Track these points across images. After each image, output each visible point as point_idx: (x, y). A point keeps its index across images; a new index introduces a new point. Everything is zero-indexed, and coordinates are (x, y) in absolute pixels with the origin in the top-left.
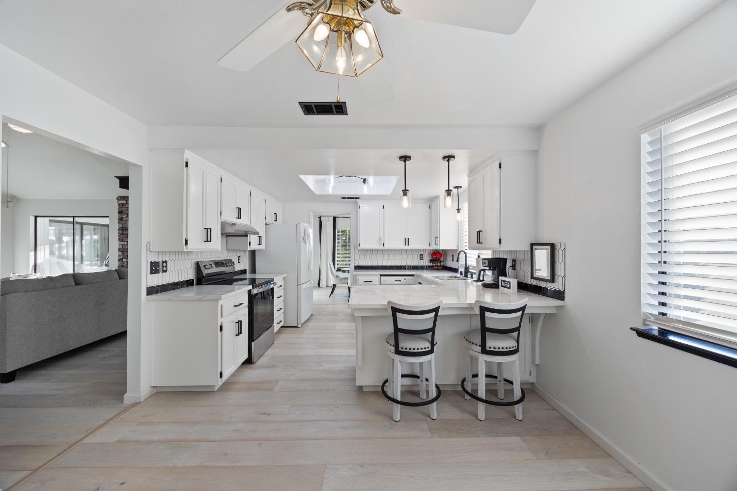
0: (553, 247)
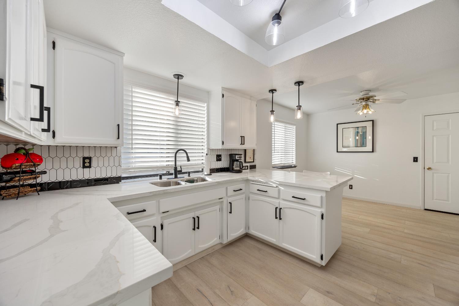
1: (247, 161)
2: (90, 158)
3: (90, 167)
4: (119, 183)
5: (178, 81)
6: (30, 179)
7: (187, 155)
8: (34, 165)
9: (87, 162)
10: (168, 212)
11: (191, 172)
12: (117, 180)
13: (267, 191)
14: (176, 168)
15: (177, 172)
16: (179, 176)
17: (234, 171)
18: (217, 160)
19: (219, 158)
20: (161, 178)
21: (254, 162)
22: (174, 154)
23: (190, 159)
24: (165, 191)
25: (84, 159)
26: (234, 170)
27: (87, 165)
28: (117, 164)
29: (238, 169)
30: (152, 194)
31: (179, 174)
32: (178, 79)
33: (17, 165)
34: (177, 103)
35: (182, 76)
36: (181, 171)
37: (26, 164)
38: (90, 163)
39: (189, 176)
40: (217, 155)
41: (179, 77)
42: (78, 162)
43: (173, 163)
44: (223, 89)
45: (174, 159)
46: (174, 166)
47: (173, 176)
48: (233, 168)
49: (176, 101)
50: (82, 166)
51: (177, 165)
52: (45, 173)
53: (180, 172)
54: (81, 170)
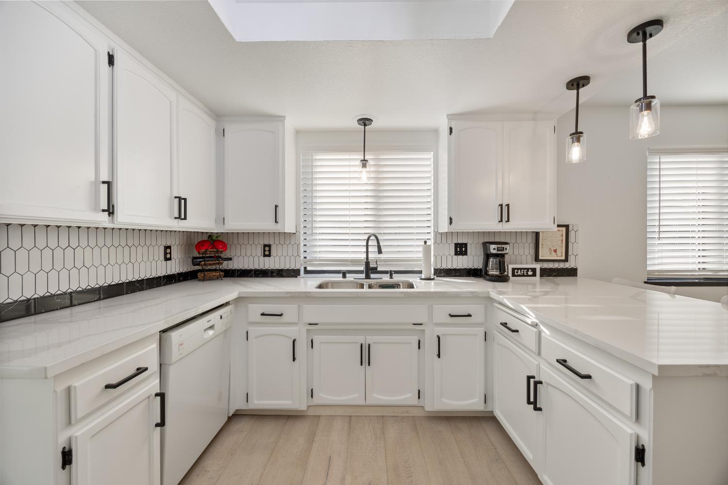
0: (567, 227)
1: (540, 258)
2: (269, 246)
3: (269, 255)
4: (297, 277)
5: (365, 129)
6: (214, 264)
7: (378, 242)
8: (217, 251)
9: (267, 251)
10: (316, 324)
11: (394, 271)
12: (293, 273)
13: (517, 331)
14: (367, 264)
15: (370, 270)
16: (372, 276)
17: (488, 277)
18: (456, 254)
19: (461, 249)
20: (344, 276)
21: (566, 260)
22: (366, 241)
23: (383, 250)
24: (307, 294)
25: (265, 246)
26: (488, 275)
27: (267, 253)
28: (296, 254)
29: (497, 273)
30: (289, 295)
31: (372, 273)
32: (365, 125)
33: (203, 250)
34: (364, 163)
35: (370, 120)
36: (376, 268)
37: (212, 250)
38: (270, 251)
39: (391, 277)
40: (456, 245)
41: (365, 122)
42: (259, 251)
43: (364, 256)
44: (451, 117)
45: (364, 249)
46: (365, 261)
47: (363, 276)
48: (486, 272)
49: (362, 161)
50: (262, 254)
51: (369, 259)
52: (230, 259)
53: (375, 270)
54: (262, 258)
